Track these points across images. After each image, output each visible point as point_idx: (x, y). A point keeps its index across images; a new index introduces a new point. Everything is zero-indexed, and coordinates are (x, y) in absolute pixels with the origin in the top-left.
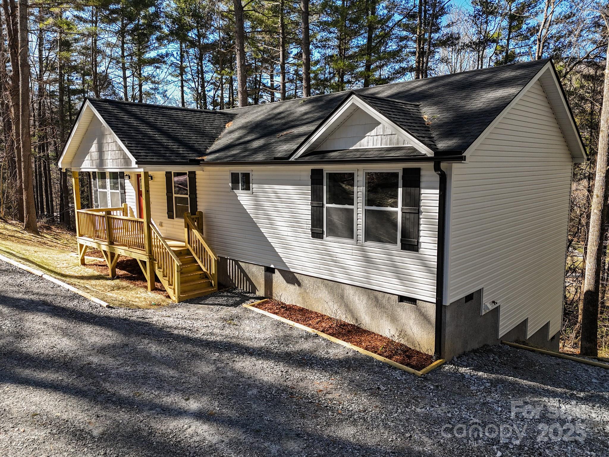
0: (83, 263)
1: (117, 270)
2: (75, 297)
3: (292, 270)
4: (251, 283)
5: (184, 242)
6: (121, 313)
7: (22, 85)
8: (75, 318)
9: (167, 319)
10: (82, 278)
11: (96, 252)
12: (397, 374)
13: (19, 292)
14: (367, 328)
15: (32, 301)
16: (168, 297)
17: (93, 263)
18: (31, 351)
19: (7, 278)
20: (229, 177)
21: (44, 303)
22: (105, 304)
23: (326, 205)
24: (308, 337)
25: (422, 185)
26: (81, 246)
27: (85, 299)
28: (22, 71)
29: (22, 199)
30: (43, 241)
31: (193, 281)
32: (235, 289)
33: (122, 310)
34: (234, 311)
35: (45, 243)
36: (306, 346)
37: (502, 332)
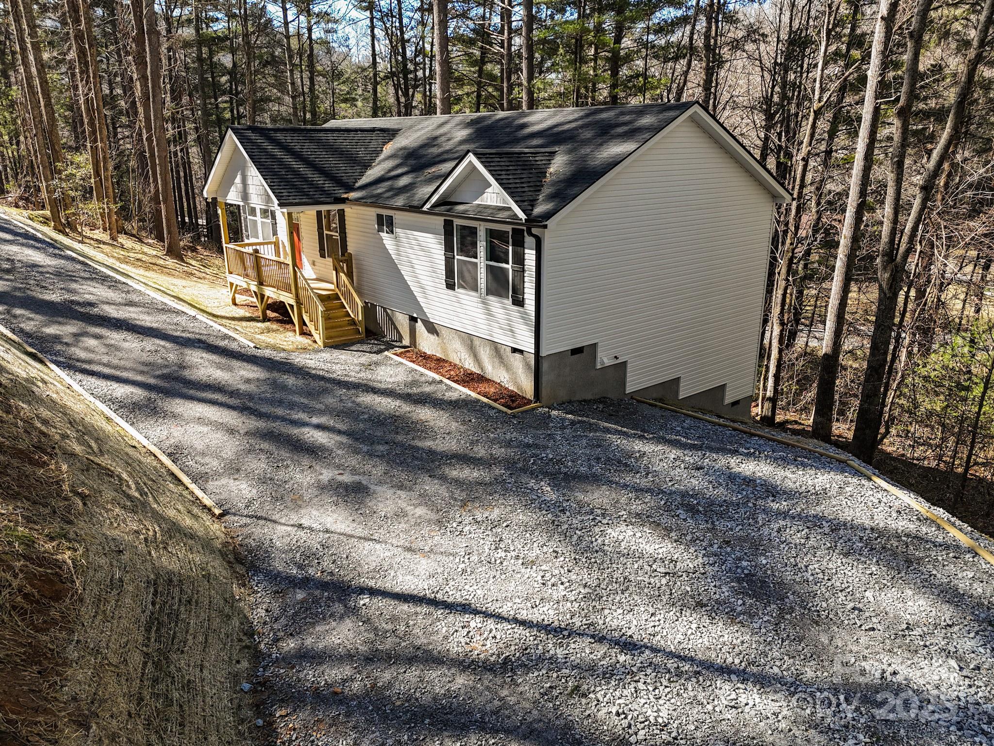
0: (235, 304)
1: (268, 312)
2: (226, 337)
3: (431, 320)
4: (398, 332)
5: (333, 283)
6: (267, 353)
7: (150, 59)
8: (226, 355)
9: (308, 361)
10: (233, 319)
11: (247, 291)
12: (492, 413)
13: (176, 331)
14: (489, 377)
15: (189, 339)
16: (315, 342)
17: (244, 303)
18: (193, 377)
19: (164, 317)
20: (375, 218)
21: (200, 341)
22: (252, 345)
23: (457, 257)
24: (433, 382)
25: (526, 245)
26: (232, 284)
27: (235, 339)
28: (149, 40)
29: (159, 212)
30: (189, 270)
31: (341, 327)
32: (384, 337)
33: (268, 351)
34: (375, 357)
35: (192, 274)
36: (427, 389)
37: (629, 390)
